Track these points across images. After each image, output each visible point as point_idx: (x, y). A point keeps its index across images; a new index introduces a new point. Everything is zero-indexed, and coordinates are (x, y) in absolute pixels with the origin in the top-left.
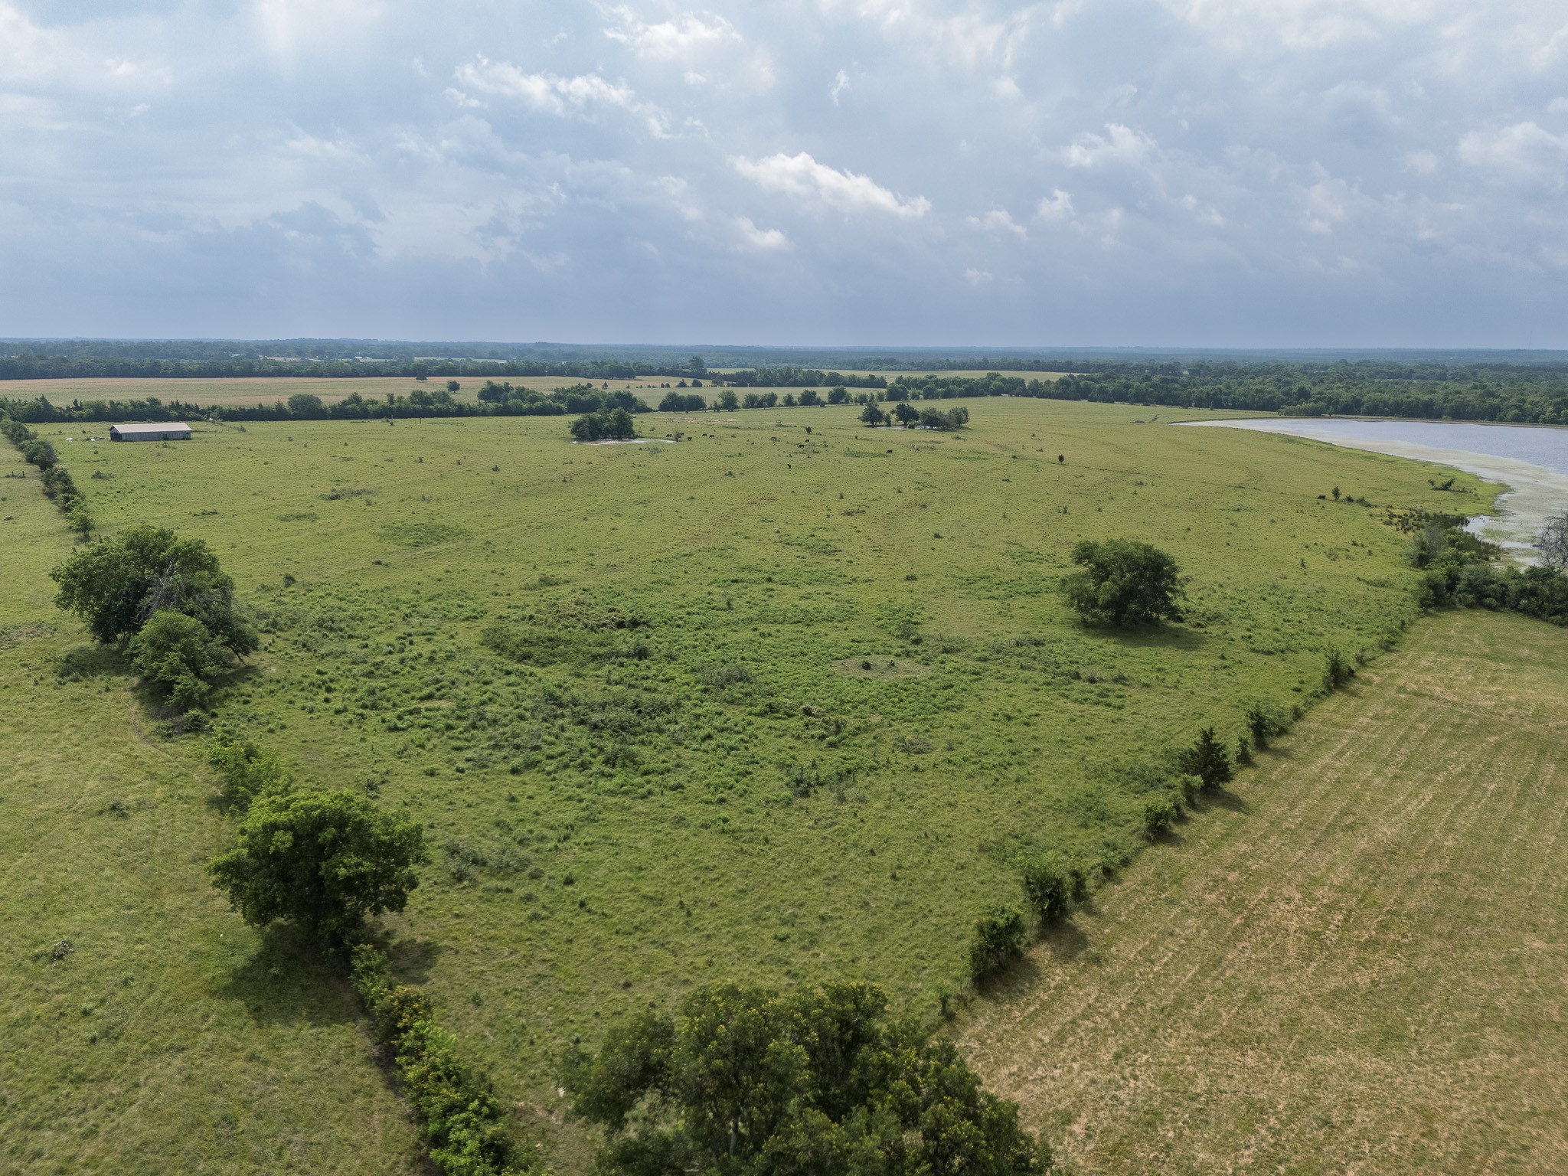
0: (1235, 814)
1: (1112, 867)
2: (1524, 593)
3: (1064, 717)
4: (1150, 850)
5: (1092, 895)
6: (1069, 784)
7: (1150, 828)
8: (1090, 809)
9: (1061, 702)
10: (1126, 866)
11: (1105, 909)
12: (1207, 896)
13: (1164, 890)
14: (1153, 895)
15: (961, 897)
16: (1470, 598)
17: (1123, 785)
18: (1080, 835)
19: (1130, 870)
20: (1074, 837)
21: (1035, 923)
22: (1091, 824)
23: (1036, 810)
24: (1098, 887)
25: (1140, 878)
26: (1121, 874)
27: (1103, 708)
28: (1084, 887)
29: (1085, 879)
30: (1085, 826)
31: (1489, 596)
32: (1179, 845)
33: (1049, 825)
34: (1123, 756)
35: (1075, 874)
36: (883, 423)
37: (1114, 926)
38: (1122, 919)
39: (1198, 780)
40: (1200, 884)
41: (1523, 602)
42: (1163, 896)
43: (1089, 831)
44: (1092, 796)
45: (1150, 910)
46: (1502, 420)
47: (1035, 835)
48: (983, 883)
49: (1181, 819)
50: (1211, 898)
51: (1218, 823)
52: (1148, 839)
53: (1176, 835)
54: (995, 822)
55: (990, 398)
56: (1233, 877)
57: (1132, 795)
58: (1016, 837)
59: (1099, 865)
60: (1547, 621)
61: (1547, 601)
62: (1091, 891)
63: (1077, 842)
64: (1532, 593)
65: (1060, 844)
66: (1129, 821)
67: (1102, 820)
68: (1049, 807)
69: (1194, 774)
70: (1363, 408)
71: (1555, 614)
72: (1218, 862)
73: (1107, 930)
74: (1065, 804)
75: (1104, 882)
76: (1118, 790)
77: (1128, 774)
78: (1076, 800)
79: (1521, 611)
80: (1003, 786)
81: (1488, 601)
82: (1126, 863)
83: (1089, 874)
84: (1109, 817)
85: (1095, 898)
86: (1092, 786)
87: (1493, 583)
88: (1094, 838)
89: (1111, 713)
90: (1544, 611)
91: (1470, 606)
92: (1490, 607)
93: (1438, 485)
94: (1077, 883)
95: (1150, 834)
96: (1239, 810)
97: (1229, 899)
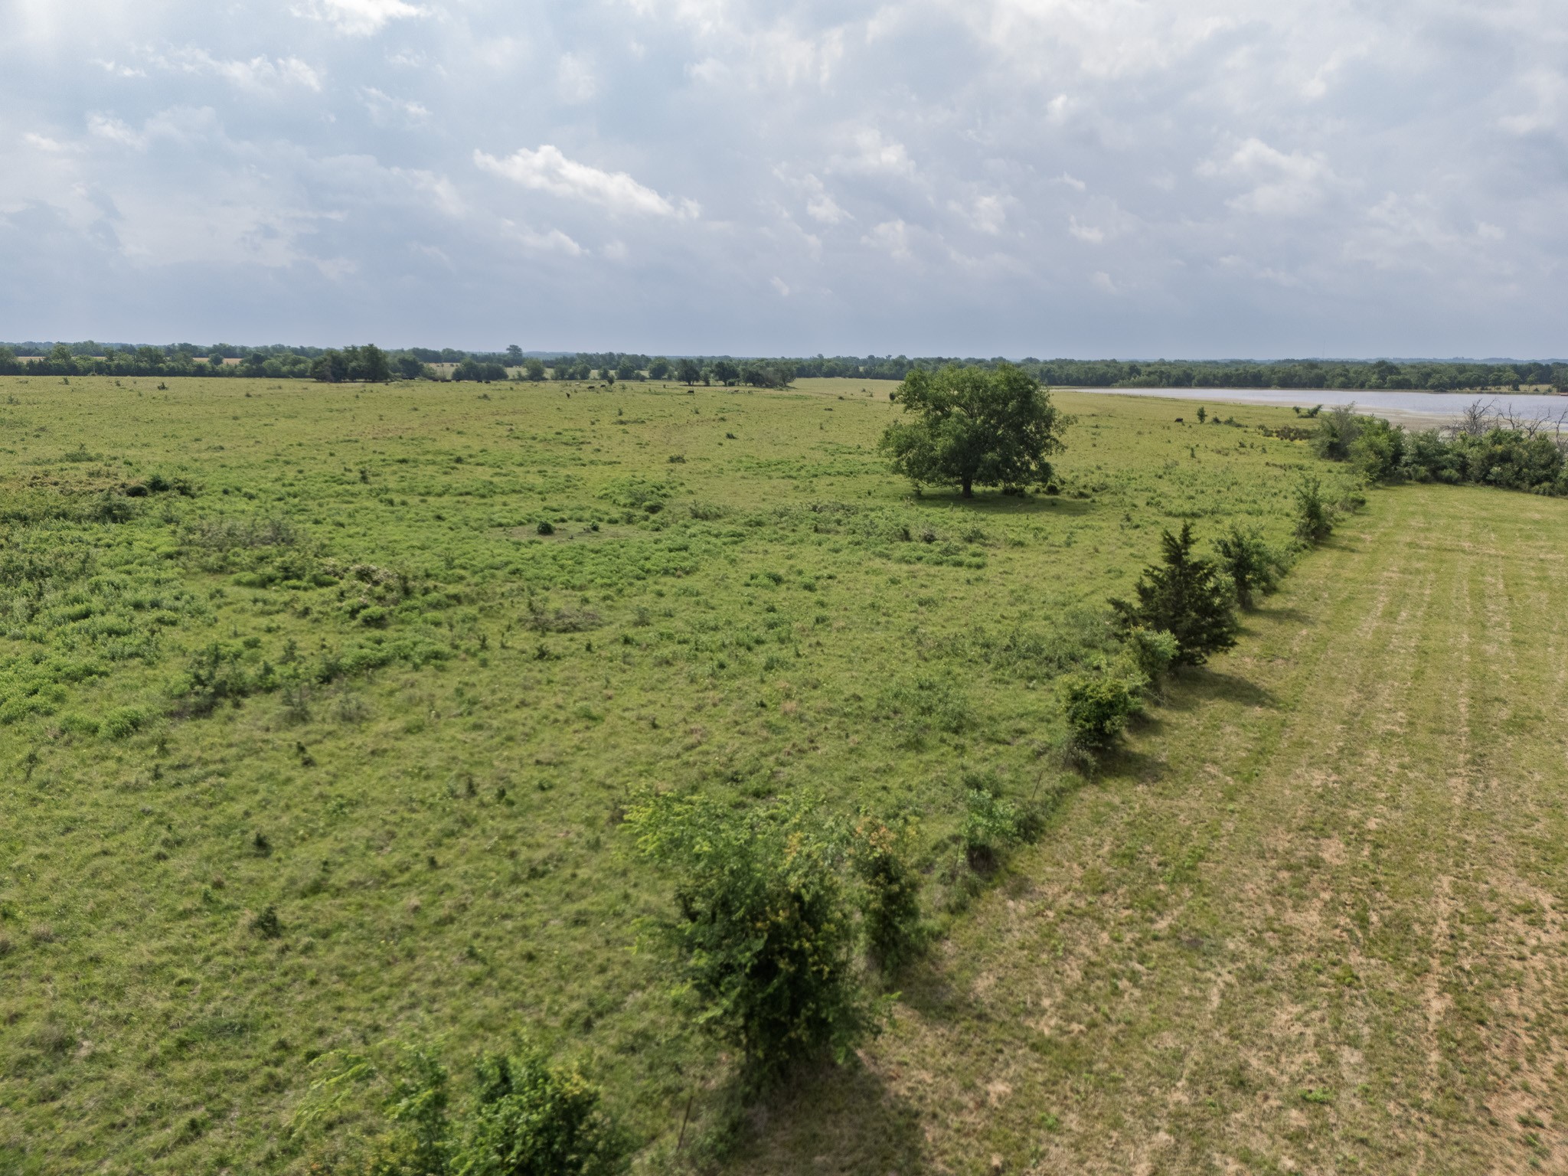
0: (1258, 711)
1: (995, 843)
2: (1492, 459)
3: (881, 580)
4: (1089, 794)
5: (938, 936)
6: (882, 668)
7: (1081, 740)
8: (928, 710)
9: (877, 563)
10: (1031, 840)
11: (983, 984)
12: (1292, 918)
13: (1157, 905)
14: (1131, 923)
15: (475, 982)
16: (1423, 470)
17: (999, 666)
18: (903, 765)
19: (1046, 851)
20: (888, 770)
21: (720, 1077)
22: (930, 740)
23: (801, 718)
24: (958, 909)
25: (1078, 872)
26: (1022, 861)
27: (951, 568)
28: (912, 913)
29: (914, 886)
30: (916, 745)
31: (1445, 467)
32: (1157, 779)
33: (828, 747)
34: (992, 625)
35: (882, 870)
36: (701, 383)
37: (1021, 1062)
38: (1047, 1027)
39: (1166, 641)
40: (1257, 881)
41: (1496, 469)
42: (1162, 925)
43: (925, 757)
44: (931, 687)
45: (1134, 978)
46: (1329, 387)
47: (785, 773)
48: (579, 920)
49: (1141, 723)
50: (1309, 920)
51: (1229, 729)
52: (1081, 766)
53: (1144, 757)
54: (690, 748)
55: (822, 379)
56: (1333, 851)
57: (1019, 684)
58: (734, 779)
59: (956, 839)
60: (1529, 492)
61: (1527, 466)
62: (933, 923)
63: (894, 782)
64: (1505, 458)
65: (847, 792)
66: (1021, 732)
67: (956, 731)
68: (831, 712)
69: (1159, 628)
70: (1195, 381)
71: (1539, 482)
72: (1275, 814)
73: (999, 1087)
74: (870, 704)
75: (974, 891)
76: (986, 678)
77: (1008, 648)
78: (896, 696)
79: (1489, 483)
80: (733, 677)
81: (1446, 473)
82: (1030, 829)
83: (926, 866)
84: (974, 726)
85: (948, 947)
86: (931, 672)
87: (1447, 453)
88: (940, 771)
89: (964, 573)
90: (1522, 479)
91: (1423, 481)
92: (1449, 481)
93: (1304, 412)
94: (890, 899)
95: (1086, 755)
96: (1262, 704)
97: (1363, 922)
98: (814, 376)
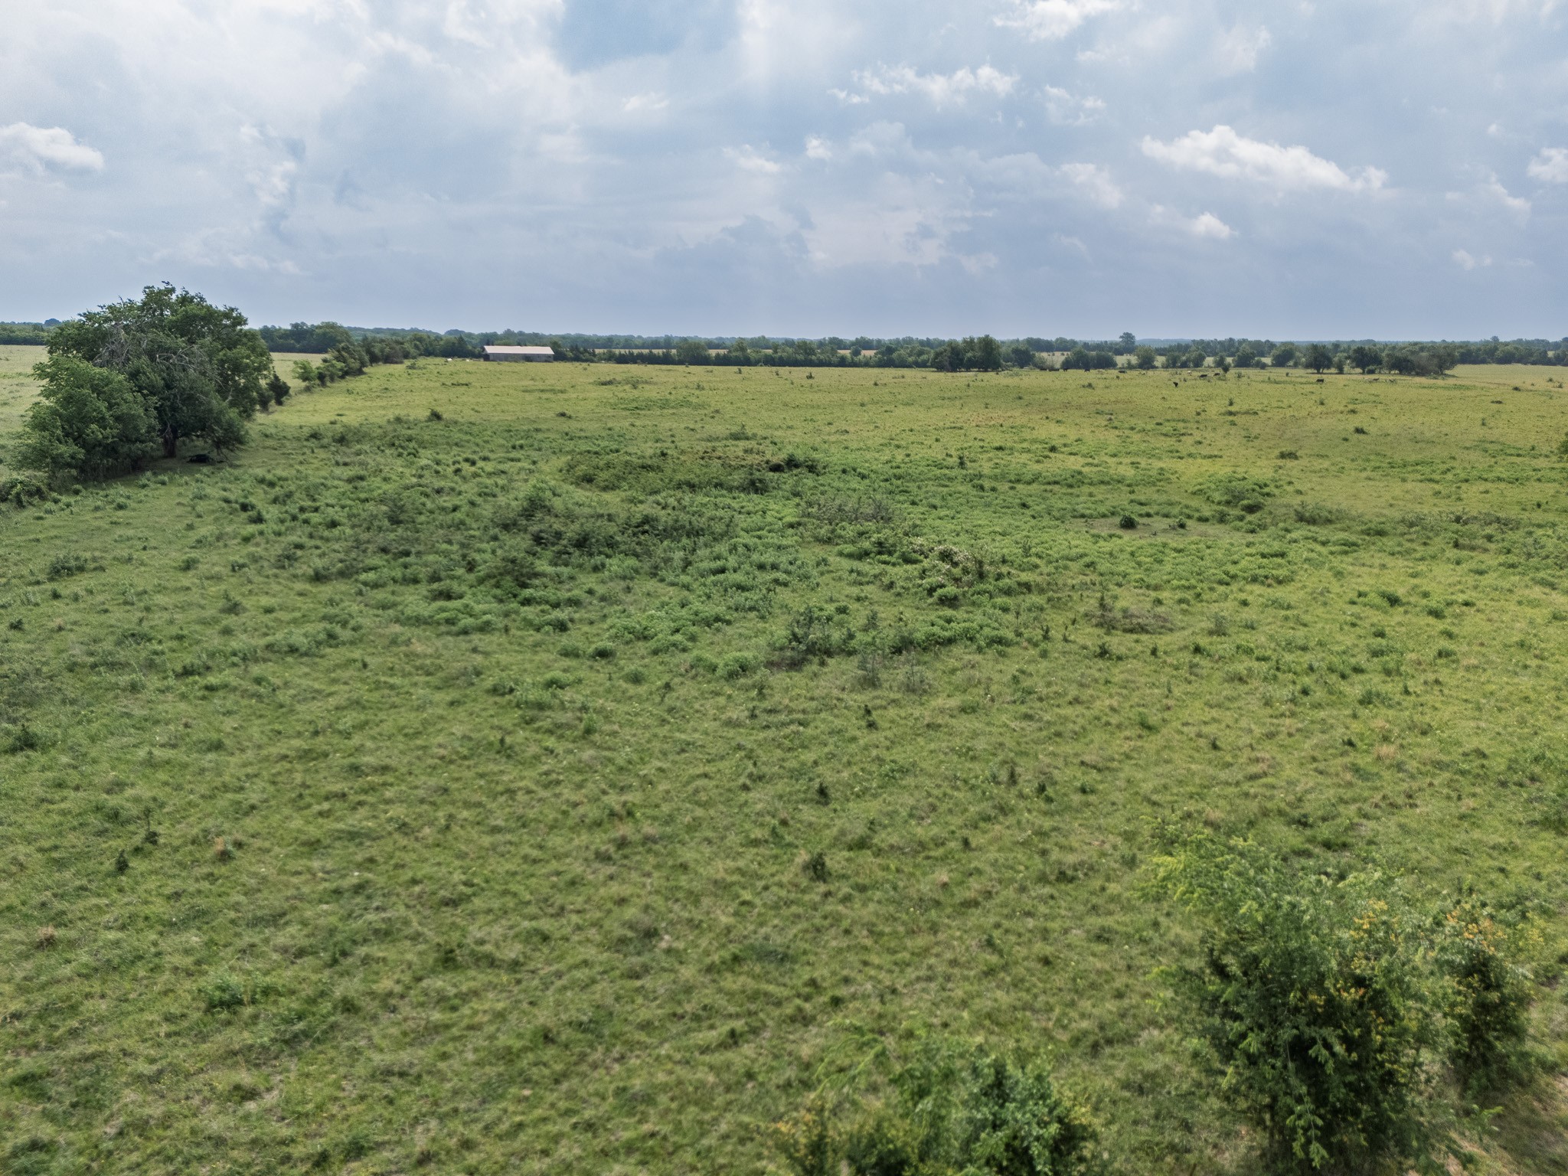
3: (1539, 614)
6: (1522, 722)
9: (1537, 592)
15: (990, 972)
18: (1534, 847)
20: (1510, 849)
21: (1236, 1152)
23: (1399, 767)
30: (1557, 825)
33: (1430, 807)
35: (1478, 971)
36: (1333, 370)
47: (1368, 827)
48: (1102, 936)
54: (1253, 778)
55: (1494, 366)
58: (1303, 823)
63: (1516, 865)
65: (1449, 864)
68: (1439, 765)
74: (1498, 765)
78: (1537, 760)
80: (1318, 706)
98: (1483, 362)
